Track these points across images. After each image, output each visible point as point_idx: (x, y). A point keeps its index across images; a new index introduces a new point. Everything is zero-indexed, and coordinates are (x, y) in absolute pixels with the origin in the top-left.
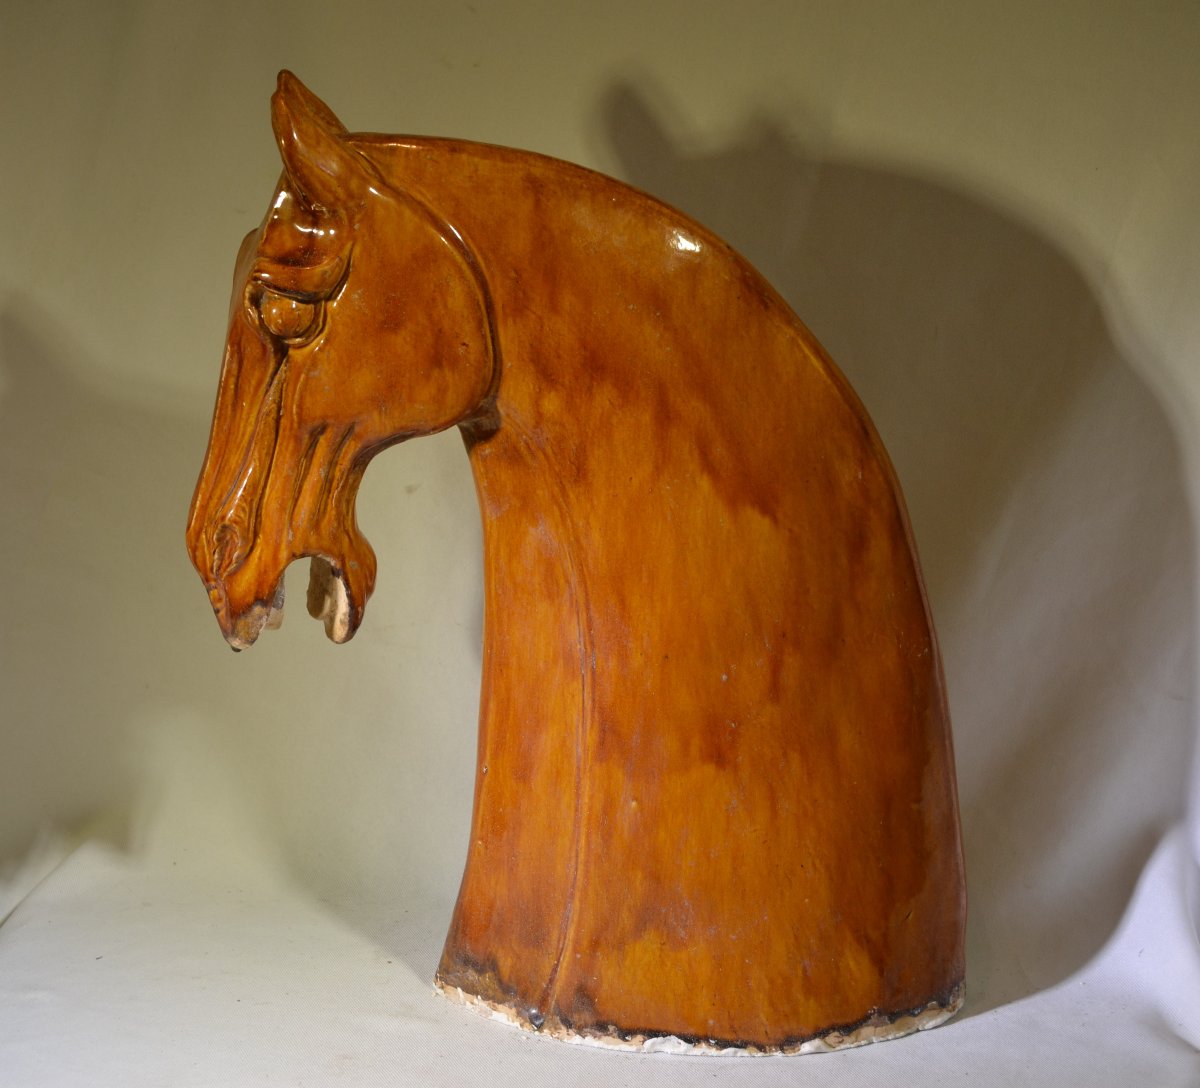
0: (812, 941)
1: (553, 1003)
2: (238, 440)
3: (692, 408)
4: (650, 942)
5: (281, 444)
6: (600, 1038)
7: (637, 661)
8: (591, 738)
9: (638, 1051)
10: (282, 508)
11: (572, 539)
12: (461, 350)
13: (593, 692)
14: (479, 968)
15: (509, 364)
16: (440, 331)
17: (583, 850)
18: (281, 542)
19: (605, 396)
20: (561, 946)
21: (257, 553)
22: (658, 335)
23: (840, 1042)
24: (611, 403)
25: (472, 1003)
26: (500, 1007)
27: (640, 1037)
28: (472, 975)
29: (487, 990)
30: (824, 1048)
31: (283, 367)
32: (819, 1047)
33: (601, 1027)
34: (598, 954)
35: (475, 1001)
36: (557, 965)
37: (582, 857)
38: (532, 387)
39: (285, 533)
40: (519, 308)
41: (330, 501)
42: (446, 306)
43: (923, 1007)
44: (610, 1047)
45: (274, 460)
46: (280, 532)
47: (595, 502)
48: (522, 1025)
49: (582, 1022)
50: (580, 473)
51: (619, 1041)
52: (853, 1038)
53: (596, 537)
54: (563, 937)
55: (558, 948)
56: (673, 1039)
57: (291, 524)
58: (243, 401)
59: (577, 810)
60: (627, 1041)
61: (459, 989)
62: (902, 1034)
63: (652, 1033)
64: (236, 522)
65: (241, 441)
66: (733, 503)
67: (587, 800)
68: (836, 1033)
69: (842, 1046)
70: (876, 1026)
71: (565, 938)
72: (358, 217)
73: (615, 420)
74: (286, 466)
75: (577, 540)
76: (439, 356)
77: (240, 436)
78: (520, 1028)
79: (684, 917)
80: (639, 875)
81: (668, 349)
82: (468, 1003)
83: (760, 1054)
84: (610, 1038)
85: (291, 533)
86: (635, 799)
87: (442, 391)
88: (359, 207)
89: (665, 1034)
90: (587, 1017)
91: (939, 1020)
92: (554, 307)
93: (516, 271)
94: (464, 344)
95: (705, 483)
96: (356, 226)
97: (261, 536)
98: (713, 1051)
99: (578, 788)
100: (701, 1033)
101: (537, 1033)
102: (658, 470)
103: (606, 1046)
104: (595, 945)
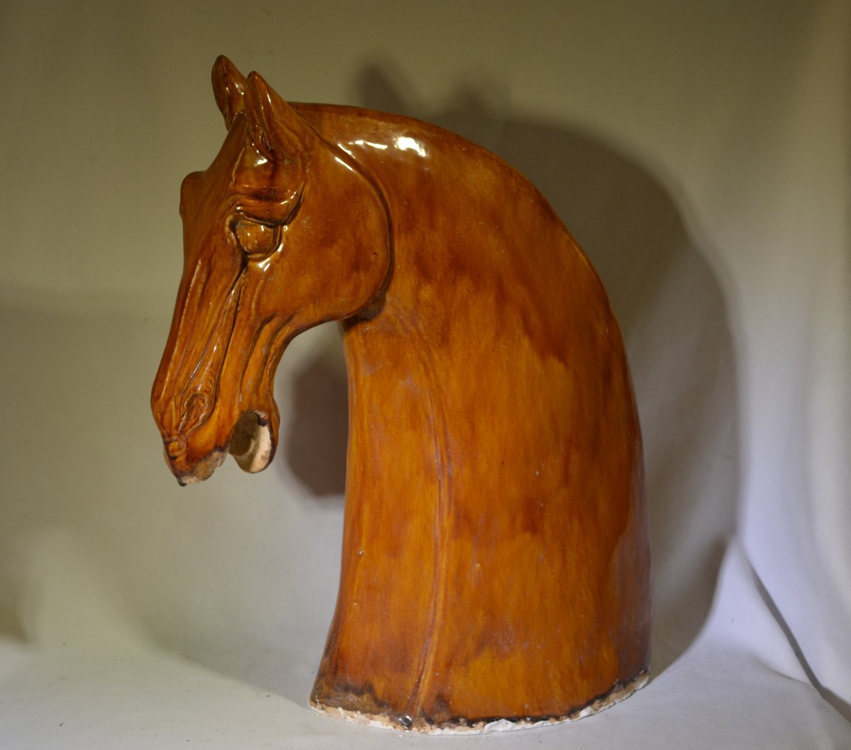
0: (585, 643)
1: (419, 709)
2: (203, 331)
3: (518, 291)
4: (485, 658)
5: (237, 332)
6: (454, 728)
7: (483, 466)
8: (448, 523)
9: (481, 733)
10: (236, 378)
11: (434, 386)
12: (373, 258)
13: (450, 491)
14: (358, 692)
15: (399, 267)
16: (360, 245)
17: (441, 601)
18: (234, 403)
19: (464, 287)
20: (421, 669)
21: (216, 413)
22: (497, 242)
23: (601, 706)
24: (468, 290)
25: (352, 717)
26: (376, 717)
27: (481, 724)
28: (352, 698)
29: (365, 707)
30: (594, 712)
31: (242, 275)
32: (591, 712)
33: (455, 721)
34: (451, 671)
35: (355, 715)
36: (419, 683)
37: (440, 606)
38: (413, 281)
39: (237, 397)
40: (409, 227)
41: (265, 371)
42: (365, 226)
43: (637, 675)
44: (462, 733)
45: (230, 344)
46: (233, 396)
47: (454, 360)
48: (394, 727)
49: (441, 719)
50: (444, 339)
51: (468, 728)
52: (606, 702)
53: (454, 384)
54: (422, 663)
55: (418, 671)
56: (503, 721)
57: (241, 389)
58: (209, 302)
59: (435, 574)
60: (473, 727)
61: (340, 709)
62: (629, 694)
63: (489, 720)
64: (206, 391)
65: (206, 331)
66: (543, 355)
67: (444, 566)
68: (598, 701)
69: (602, 709)
70: (617, 692)
71: (425, 663)
72: (308, 164)
73: (470, 302)
74: (240, 348)
75: (439, 387)
76: (358, 263)
77: (206, 326)
78: (393, 730)
79: (508, 638)
80: (481, 613)
81: (503, 251)
82: (349, 717)
83: (558, 722)
84: (461, 727)
85: (241, 396)
86: (479, 561)
87: (357, 287)
88: (310, 156)
89: (497, 718)
90: (444, 715)
91: (644, 682)
92: (432, 226)
93: (408, 201)
94: (375, 254)
95: (526, 342)
96: (308, 171)
97: (219, 400)
98: (529, 726)
99: (436, 557)
100: (521, 714)
101: (407, 731)
102: (498, 335)
103: (459, 733)
104: (449, 665)
